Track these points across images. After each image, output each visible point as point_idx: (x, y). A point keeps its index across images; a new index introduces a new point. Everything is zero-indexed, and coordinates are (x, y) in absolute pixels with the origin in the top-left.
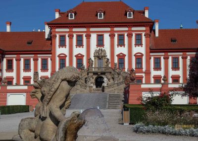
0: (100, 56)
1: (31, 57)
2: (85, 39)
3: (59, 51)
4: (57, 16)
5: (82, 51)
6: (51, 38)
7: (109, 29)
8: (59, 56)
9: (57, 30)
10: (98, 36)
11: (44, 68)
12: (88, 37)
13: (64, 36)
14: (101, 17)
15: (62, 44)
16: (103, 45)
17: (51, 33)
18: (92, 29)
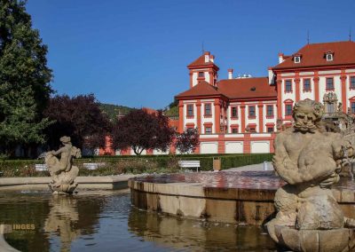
0: (330, 101)
1: (256, 104)
2: (312, 83)
3: (285, 96)
4: (281, 60)
5: (310, 96)
6: (275, 84)
7: (339, 71)
8: (285, 102)
9: (283, 75)
10: (327, 79)
11: (270, 115)
12: (317, 80)
13: (290, 81)
14: (330, 59)
15: (288, 89)
16: (333, 89)
17: (275, 78)
18: (320, 72)
